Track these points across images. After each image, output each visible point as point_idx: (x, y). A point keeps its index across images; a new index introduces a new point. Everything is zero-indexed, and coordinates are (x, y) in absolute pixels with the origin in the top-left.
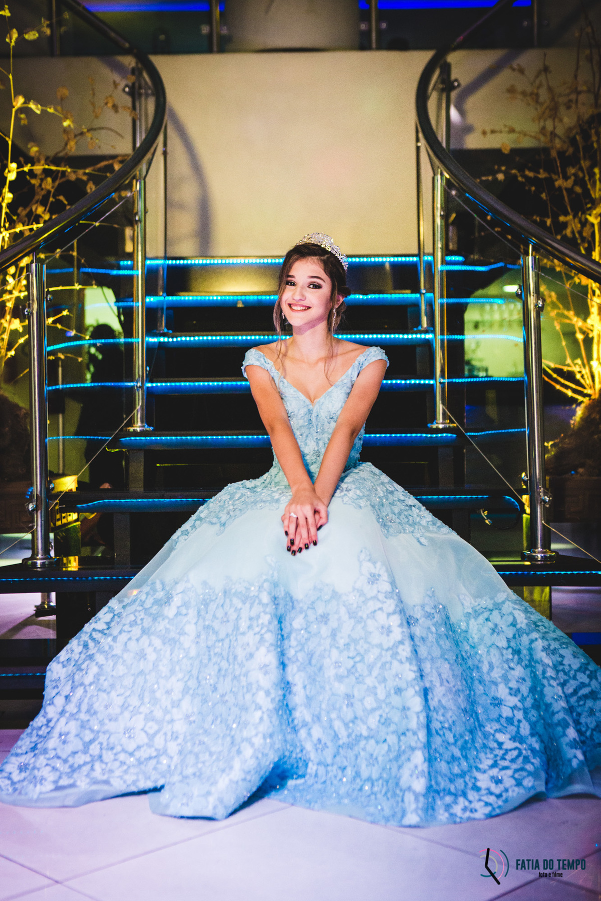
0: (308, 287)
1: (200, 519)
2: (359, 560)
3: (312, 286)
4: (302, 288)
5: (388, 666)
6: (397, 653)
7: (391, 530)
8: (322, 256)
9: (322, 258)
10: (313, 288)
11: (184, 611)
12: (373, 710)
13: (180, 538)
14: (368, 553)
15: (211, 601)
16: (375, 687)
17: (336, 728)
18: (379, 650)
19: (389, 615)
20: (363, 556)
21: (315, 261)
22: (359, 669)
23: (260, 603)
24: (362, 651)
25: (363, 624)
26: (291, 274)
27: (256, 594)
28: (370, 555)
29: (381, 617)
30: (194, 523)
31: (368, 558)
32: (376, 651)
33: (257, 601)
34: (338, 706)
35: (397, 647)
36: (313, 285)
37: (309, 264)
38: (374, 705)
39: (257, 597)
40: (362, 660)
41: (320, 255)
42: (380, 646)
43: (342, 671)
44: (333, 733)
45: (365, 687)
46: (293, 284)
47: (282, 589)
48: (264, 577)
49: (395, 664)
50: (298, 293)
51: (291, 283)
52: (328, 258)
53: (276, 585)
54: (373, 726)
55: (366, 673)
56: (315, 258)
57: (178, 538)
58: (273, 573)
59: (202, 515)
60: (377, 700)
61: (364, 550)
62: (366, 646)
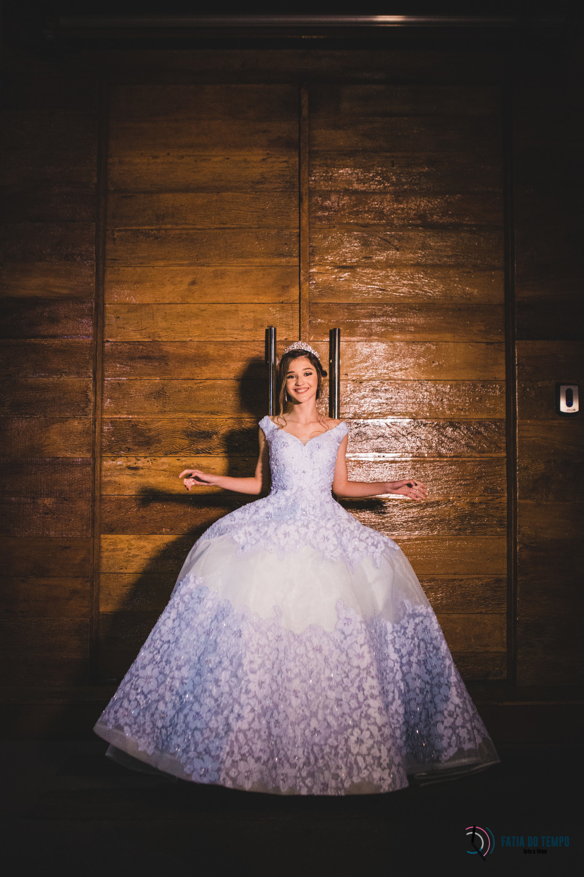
5: (364, 680)
6: (370, 672)
12: (356, 709)
16: (357, 694)
17: (329, 721)
18: (358, 670)
19: (361, 646)
22: (345, 682)
24: (347, 670)
25: (345, 653)
29: (357, 647)
32: (356, 671)
34: (330, 706)
35: (369, 668)
38: (357, 705)
40: (347, 676)
42: (358, 667)
43: (333, 683)
44: (326, 724)
45: (350, 694)
49: (369, 679)
54: (356, 719)
55: (350, 685)
60: (358, 702)
62: (349, 667)
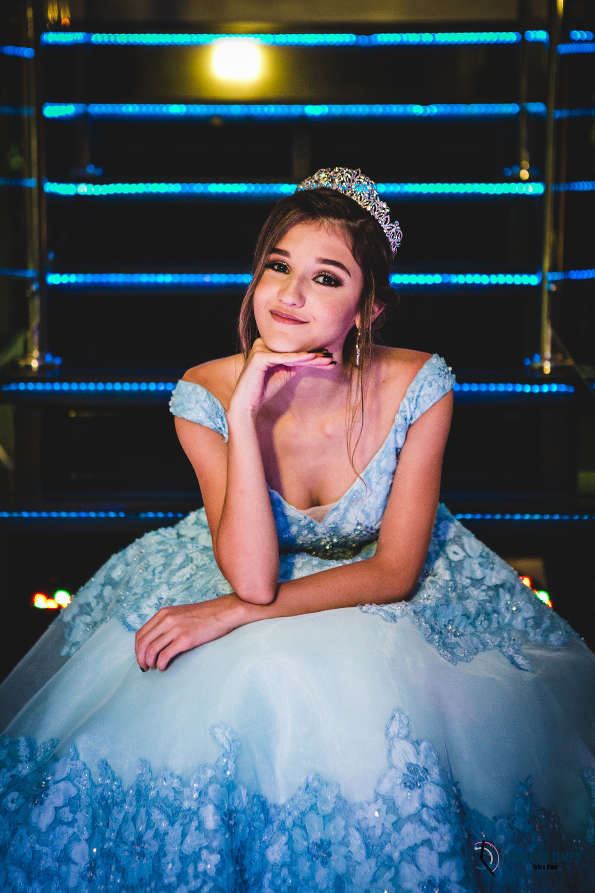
0: (314, 279)
1: (110, 582)
2: (387, 735)
3: (321, 279)
4: (302, 280)
7: (459, 652)
8: (352, 221)
9: (352, 224)
10: (323, 284)
11: (67, 815)
13: (78, 620)
14: (405, 722)
15: (115, 804)
20: (394, 728)
21: (337, 228)
23: (200, 827)
26: (282, 246)
27: (194, 806)
28: (408, 725)
30: (102, 591)
31: (404, 732)
33: (194, 824)
36: (325, 277)
37: (323, 233)
39: (196, 813)
41: (349, 218)
46: (283, 268)
47: (244, 792)
48: (210, 773)
50: (291, 290)
51: (280, 265)
52: (362, 225)
53: (230, 787)
56: (336, 222)
57: (74, 619)
58: (227, 763)
59: (117, 574)
61: (397, 715)
